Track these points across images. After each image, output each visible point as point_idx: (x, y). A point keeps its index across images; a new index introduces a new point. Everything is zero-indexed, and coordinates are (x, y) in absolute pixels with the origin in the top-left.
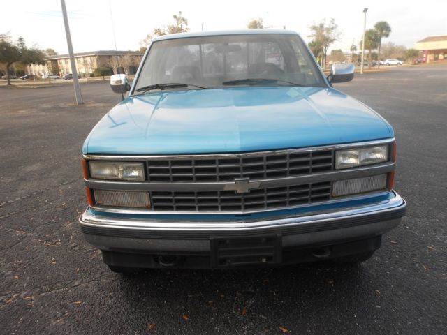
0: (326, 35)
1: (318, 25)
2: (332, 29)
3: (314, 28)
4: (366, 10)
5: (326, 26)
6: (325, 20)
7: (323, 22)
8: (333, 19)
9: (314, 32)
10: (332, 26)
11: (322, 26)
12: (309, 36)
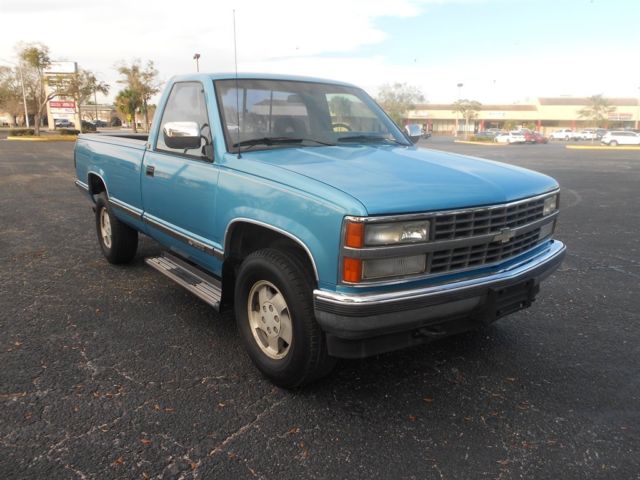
0: (143, 83)
1: (129, 67)
2: (151, 75)
3: (124, 71)
4: (197, 56)
5: (142, 70)
6: (139, 61)
7: (136, 64)
8: (152, 63)
9: (125, 77)
10: (150, 71)
11: (135, 69)
12: (120, 82)
